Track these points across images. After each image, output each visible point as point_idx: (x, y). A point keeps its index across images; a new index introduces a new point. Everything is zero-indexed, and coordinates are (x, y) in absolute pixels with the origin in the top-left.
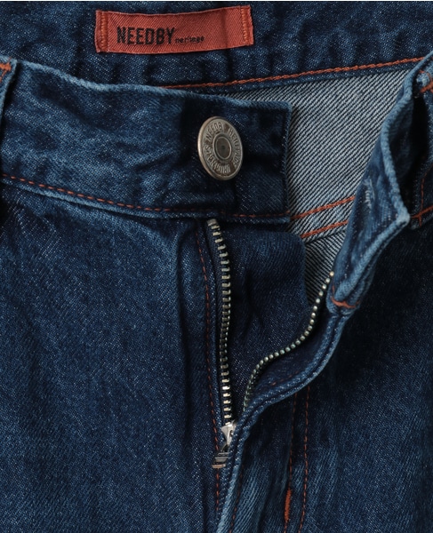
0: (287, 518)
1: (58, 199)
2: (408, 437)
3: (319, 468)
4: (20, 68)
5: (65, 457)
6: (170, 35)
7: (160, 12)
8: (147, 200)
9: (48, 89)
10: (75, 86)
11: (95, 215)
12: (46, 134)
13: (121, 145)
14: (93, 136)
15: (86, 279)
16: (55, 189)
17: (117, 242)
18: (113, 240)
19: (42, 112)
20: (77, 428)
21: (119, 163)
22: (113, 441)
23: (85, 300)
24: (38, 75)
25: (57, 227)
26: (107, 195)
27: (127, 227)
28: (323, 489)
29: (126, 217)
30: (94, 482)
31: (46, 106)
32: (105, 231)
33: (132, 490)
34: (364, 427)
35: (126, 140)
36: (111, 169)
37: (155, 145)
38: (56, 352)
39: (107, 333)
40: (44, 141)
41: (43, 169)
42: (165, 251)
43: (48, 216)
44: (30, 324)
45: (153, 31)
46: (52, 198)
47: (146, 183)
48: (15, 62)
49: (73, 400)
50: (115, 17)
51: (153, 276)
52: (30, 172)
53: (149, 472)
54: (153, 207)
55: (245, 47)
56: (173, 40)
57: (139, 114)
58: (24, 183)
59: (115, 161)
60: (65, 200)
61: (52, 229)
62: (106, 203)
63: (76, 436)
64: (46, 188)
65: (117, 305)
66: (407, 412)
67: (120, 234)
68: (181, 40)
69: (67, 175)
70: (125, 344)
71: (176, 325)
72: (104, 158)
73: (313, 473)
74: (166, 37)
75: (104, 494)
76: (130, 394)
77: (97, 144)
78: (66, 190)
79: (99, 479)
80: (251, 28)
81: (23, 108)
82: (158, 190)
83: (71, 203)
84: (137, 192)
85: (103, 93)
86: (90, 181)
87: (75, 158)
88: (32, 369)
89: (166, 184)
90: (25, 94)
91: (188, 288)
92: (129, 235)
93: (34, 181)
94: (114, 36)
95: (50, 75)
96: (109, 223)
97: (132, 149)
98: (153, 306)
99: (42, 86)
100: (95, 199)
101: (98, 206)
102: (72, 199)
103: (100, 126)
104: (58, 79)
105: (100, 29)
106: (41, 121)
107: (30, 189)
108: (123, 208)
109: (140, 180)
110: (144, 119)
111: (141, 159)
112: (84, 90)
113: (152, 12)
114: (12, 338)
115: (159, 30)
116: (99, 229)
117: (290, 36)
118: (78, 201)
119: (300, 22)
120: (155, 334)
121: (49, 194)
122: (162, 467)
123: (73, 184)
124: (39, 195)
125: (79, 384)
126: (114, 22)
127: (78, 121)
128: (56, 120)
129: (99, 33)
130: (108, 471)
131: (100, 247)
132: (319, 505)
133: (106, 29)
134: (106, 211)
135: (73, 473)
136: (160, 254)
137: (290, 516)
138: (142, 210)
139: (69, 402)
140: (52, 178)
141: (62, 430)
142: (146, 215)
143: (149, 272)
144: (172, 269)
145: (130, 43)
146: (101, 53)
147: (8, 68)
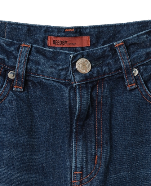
0: (96, 163)
1: (41, 78)
2: (127, 144)
3: (105, 151)
4: (32, 46)
5: (39, 144)
6: (66, 42)
7: (63, 37)
8: (62, 77)
9: (38, 51)
10: (45, 50)
11: (50, 81)
12: (38, 62)
13: (56, 64)
14: (49, 62)
15: (47, 98)
16: (40, 75)
17: (55, 88)
18: (54, 88)
19: (37, 56)
20: (43, 137)
21: (55, 68)
22: (52, 141)
23: (47, 103)
24: (36, 48)
25: (40, 85)
26: (52, 76)
27: (57, 84)
28: (106, 157)
29: (57, 82)
30: (47, 151)
31: (38, 55)
32: (52, 85)
33: (56, 153)
34: (116, 141)
35: (57, 63)
36: (53, 70)
37: (64, 64)
38: (38, 118)
39: (52, 111)
40: (37, 63)
41: (37, 70)
42: (66, 91)
43: (38, 83)
44: (31, 111)
45: (61, 41)
46: (39, 78)
47: (62, 73)
48: (31, 45)
49: (42, 130)
50: (52, 38)
51: (63, 97)
52: (34, 71)
53: (61, 148)
54: (63, 79)
55: (88, 47)
56: (67, 44)
57: (61, 57)
58: (32, 74)
59: (54, 68)
60: (42, 78)
61: (39, 86)
62: (52, 78)
63: (42, 139)
64: (37, 75)
65: (54, 104)
66: (127, 138)
67: (56, 86)
68: (69, 44)
69: (43, 71)
70: (56, 114)
71: (68, 110)
72: (52, 67)
73: (104, 152)
74: (65, 43)
75: (49, 154)
76: (57, 127)
77: (50, 64)
78: (42, 75)
79: (48, 150)
80: (90, 42)
81: (32, 55)
82: (64, 75)
83: (44, 79)
84: (60, 76)
85: (52, 51)
86: (48, 73)
87: (45, 67)
88: (31, 122)
89: (66, 74)
90: (33, 52)
91: (72, 100)
92: (58, 86)
93: (35, 74)
94: (52, 42)
95: (39, 48)
96: (53, 83)
97: (58, 65)
98: (63, 105)
99: (37, 50)
100: (49, 77)
101: (50, 79)
102: (44, 78)
103: (51, 60)
104: (41, 49)
105: (49, 40)
106: (36, 59)
107: (33, 76)
108: (56, 79)
109: (60, 73)
110: (62, 58)
111: (61, 68)
112: (48, 51)
113: (61, 37)
114: (27, 114)
115: (63, 41)
116: (50, 85)
117: (100, 44)
118: (46, 78)
119: (103, 41)
120: (63, 111)
121: (38, 77)
122: (64, 146)
123: (44, 74)
124: (36, 77)
125: (43, 126)
126: (52, 39)
127: (45, 58)
128: (40, 58)
129: (49, 42)
130: (50, 148)
131: (50, 90)
132: (105, 161)
133: (50, 40)
134: (52, 80)
135: (41, 148)
136: (64, 91)
137: (97, 163)
138: (61, 80)
139: (41, 131)
140: (39, 72)
141: (39, 137)
142: (62, 81)
143: (62, 96)
144: (67, 95)
145: (56, 44)
146: (49, 46)
147: (29, 47)
